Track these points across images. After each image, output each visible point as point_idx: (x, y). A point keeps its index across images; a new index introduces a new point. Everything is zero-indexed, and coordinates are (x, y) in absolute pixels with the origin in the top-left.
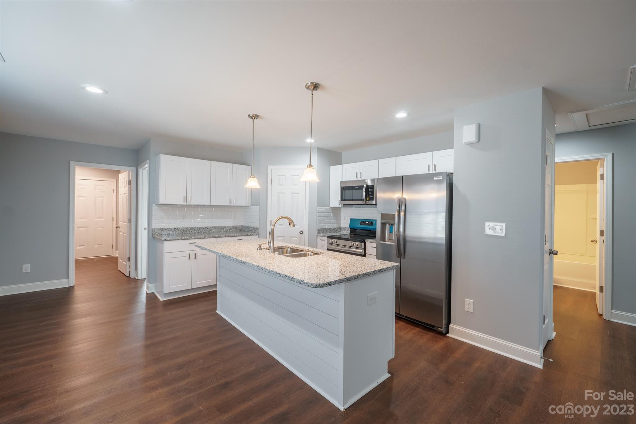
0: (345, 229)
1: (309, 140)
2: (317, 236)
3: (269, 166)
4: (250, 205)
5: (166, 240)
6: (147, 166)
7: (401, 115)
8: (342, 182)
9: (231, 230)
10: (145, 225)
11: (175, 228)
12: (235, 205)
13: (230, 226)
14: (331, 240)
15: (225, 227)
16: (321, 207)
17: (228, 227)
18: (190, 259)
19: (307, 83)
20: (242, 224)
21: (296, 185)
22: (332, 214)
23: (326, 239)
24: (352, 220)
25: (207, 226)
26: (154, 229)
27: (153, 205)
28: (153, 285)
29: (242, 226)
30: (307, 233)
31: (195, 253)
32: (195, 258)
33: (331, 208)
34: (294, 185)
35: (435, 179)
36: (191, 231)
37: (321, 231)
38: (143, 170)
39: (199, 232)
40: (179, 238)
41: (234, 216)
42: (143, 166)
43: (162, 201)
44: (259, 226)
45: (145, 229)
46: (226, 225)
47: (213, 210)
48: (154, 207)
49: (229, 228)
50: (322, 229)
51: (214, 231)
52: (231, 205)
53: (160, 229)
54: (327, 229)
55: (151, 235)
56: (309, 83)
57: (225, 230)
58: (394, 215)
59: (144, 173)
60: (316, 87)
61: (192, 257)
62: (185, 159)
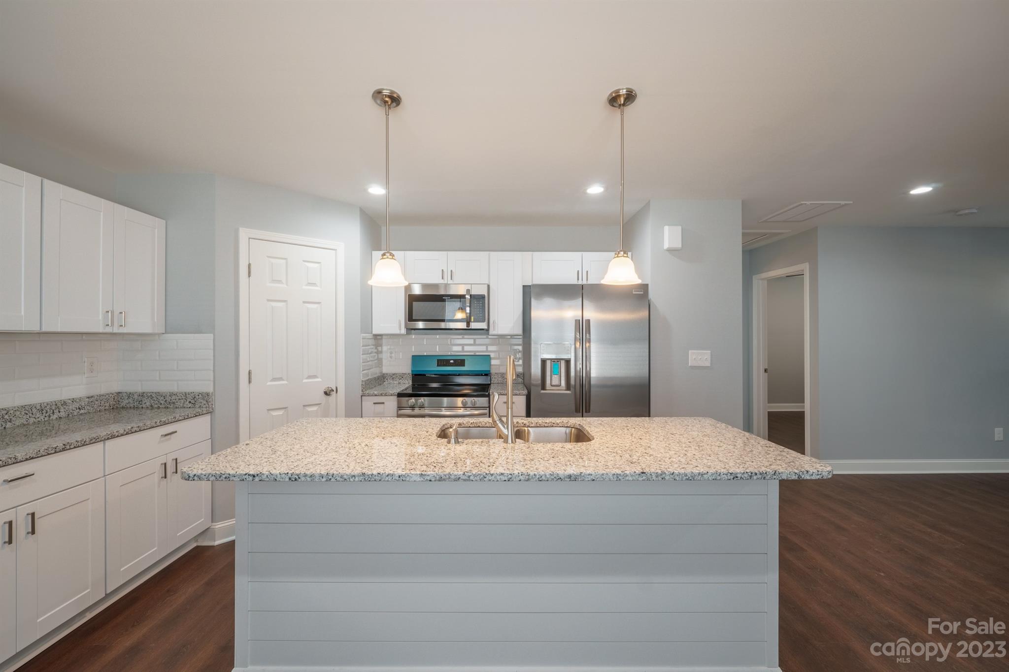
0: (394, 376)
1: (377, 190)
2: (362, 397)
3: (243, 231)
4: (164, 331)
7: (595, 190)
8: (408, 286)
9: (82, 411)
12: (122, 330)
13: (80, 399)
15: (64, 403)
16: (365, 335)
17: (73, 400)
19: (620, 90)
20: (115, 388)
21: (314, 284)
22: (374, 347)
23: (390, 399)
24: (416, 359)
29: (119, 393)
30: (342, 390)
31: (31, 515)
32: (32, 532)
33: (374, 335)
34: (309, 284)
35: (634, 293)
37: (370, 384)
41: (92, 364)
44: (212, 389)
46: (64, 398)
49: (77, 405)
51: (23, 421)
52: (109, 330)
56: (623, 89)
61: (19, 530)
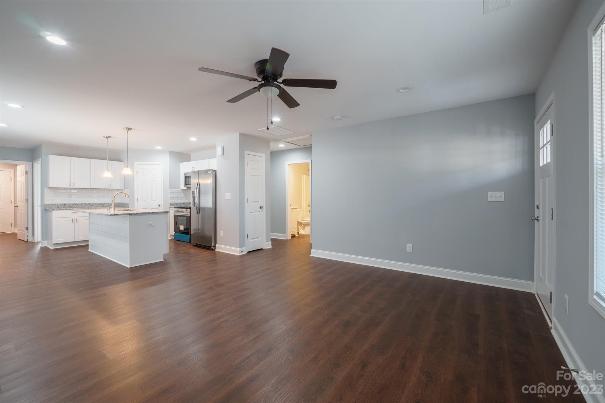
1: (159, 147)
2: (170, 208)
3: (135, 163)
4: (124, 188)
5: (54, 210)
6: (39, 162)
8: (185, 174)
10: (39, 204)
11: (63, 204)
12: (111, 188)
14: (176, 209)
16: (173, 189)
17: (107, 203)
18: (72, 222)
19: (123, 127)
21: (155, 175)
22: (182, 193)
23: (173, 209)
25: (89, 202)
26: (46, 204)
27: (45, 188)
28: (46, 241)
29: (119, 203)
30: (163, 205)
31: (77, 219)
32: (77, 222)
33: (182, 189)
34: (153, 175)
35: (209, 172)
36: (76, 206)
37: (171, 204)
38: (37, 164)
39: (83, 206)
40: (64, 209)
42: (38, 161)
43: (51, 185)
44: (128, 202)
45: (40, 206)
46: (105, 202)
47: (94, 192)
48: (46, 190)
50: (173, 203)
51: (95, 206)
52: (107, 188)
53: (51, 204)
54: (178, 203)
55: (43, 209)
57: (104, 206)
58: (195, 191)
59: (38, 166)
60: (129, 129)
61: (75, 221)
62: (69, 158)
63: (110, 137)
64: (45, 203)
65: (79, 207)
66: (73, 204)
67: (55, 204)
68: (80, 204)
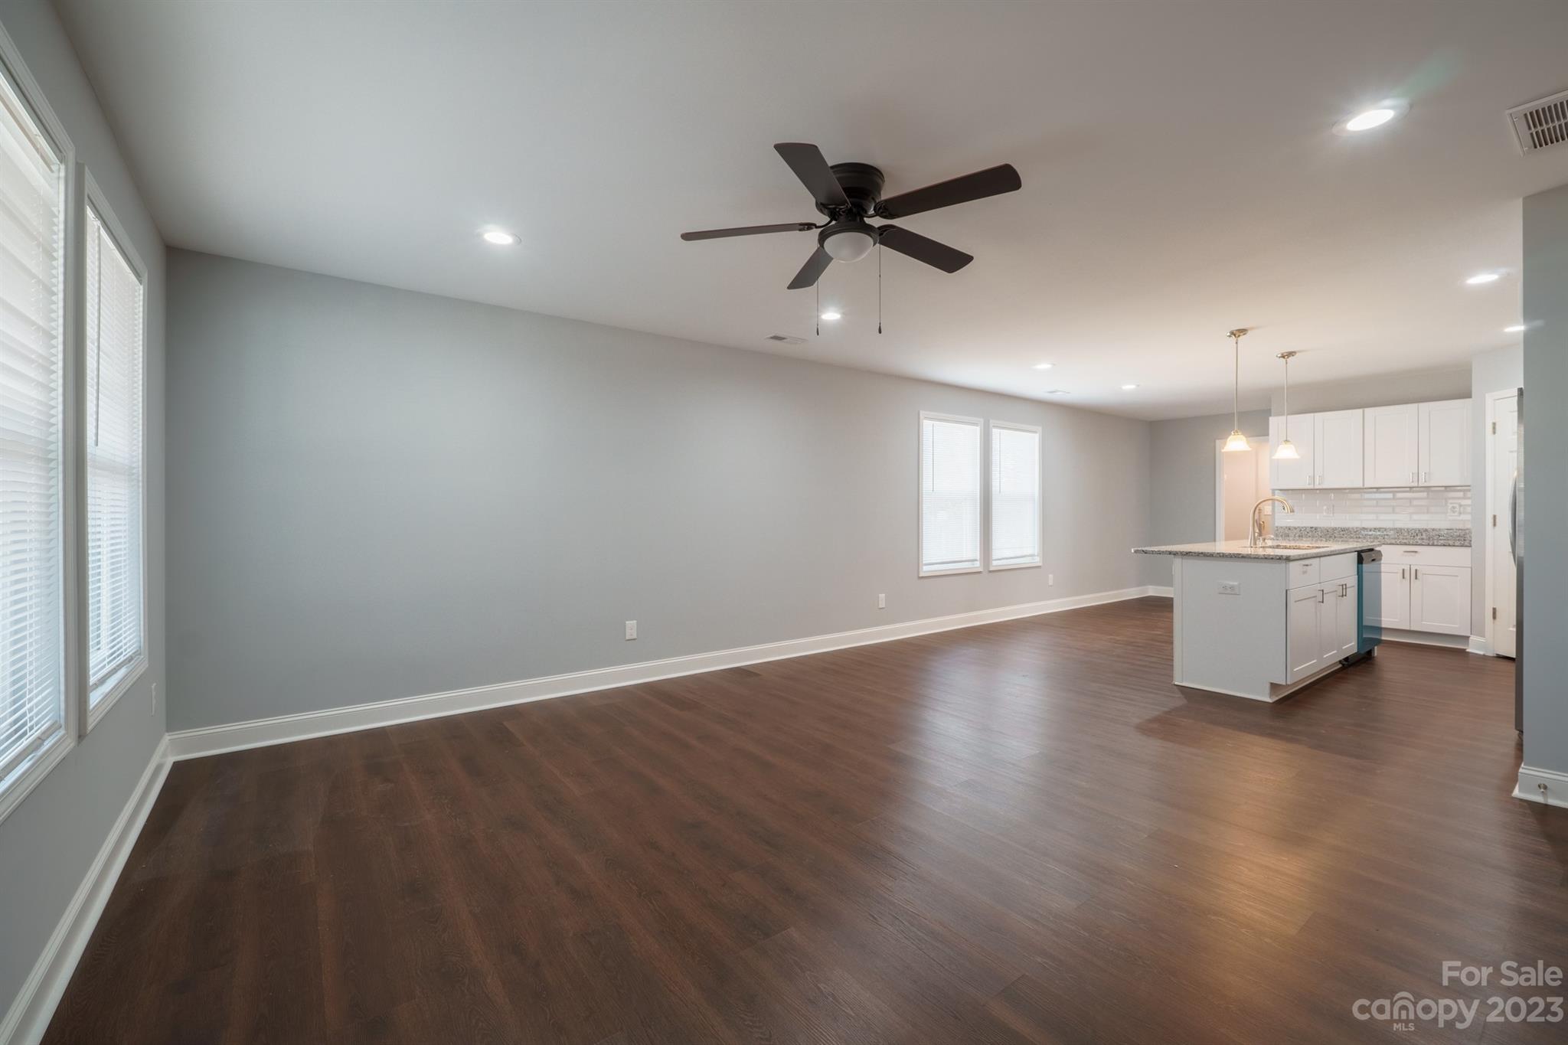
63: (1291, 354)
64: (1276, 525)
65: (1352, 538)
66: (1334, 529)
67: (1295, 528)
68: (1353, 528)
